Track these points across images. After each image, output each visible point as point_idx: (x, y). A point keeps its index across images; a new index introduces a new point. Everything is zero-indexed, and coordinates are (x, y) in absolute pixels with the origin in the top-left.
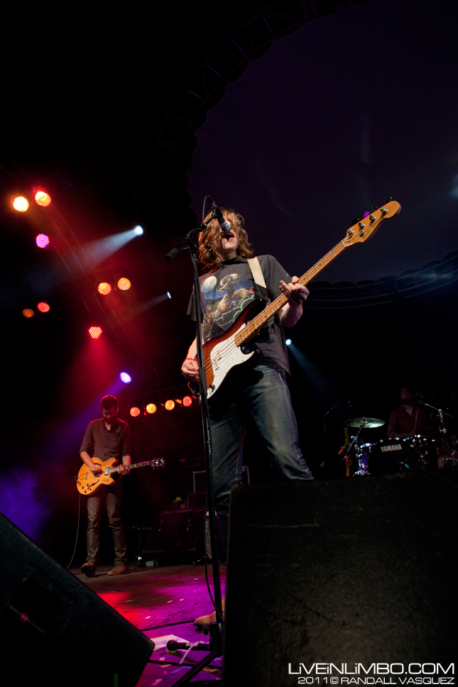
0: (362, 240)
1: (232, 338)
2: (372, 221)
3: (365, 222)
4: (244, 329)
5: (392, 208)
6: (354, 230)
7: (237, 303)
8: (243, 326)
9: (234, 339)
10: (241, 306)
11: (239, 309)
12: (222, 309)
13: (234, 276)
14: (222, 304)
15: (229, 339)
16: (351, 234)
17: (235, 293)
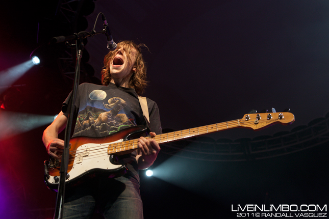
0: (255, 127)
1: (106, 145)
2: (269, 118)
3: (263, 116)
4: (121, 143)
5: (288, 118)
6: (252, 117)
7: (116, 124)
8: (121, 141)
9: (108, 146)
10: (119, 128)
11: (116, 129)
12: (103, 119)
13: (123, 101)
14: (103, 115)
15: (102, 144)
16: (248, 118)
17: (118, 115)
